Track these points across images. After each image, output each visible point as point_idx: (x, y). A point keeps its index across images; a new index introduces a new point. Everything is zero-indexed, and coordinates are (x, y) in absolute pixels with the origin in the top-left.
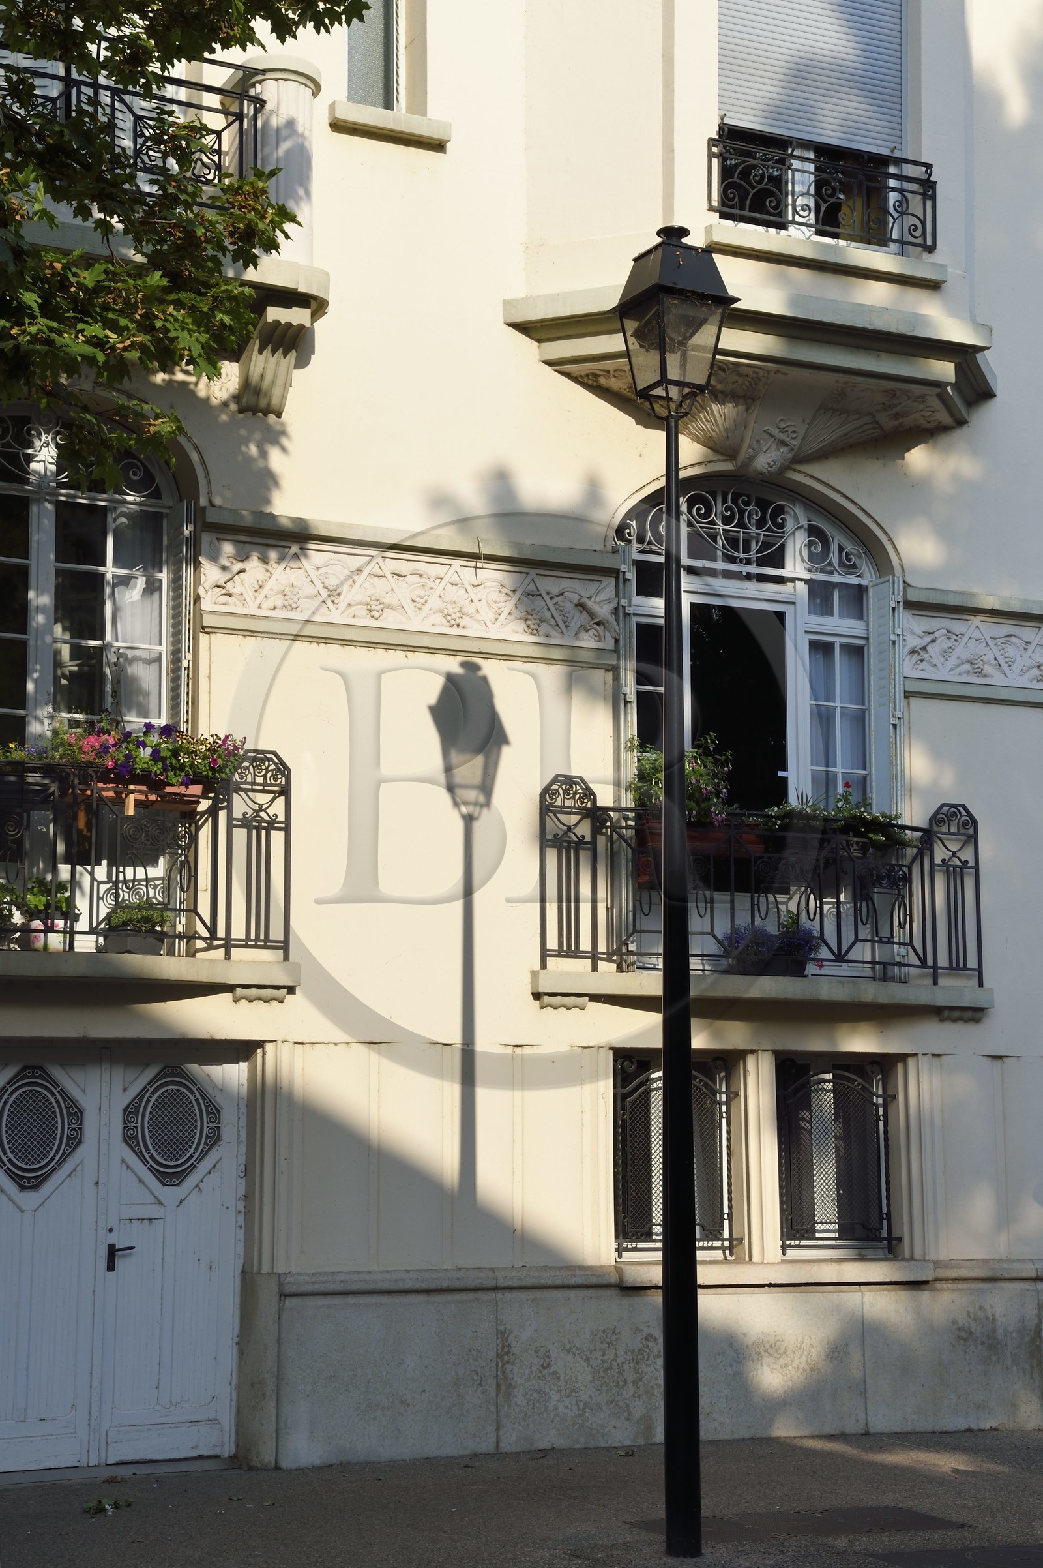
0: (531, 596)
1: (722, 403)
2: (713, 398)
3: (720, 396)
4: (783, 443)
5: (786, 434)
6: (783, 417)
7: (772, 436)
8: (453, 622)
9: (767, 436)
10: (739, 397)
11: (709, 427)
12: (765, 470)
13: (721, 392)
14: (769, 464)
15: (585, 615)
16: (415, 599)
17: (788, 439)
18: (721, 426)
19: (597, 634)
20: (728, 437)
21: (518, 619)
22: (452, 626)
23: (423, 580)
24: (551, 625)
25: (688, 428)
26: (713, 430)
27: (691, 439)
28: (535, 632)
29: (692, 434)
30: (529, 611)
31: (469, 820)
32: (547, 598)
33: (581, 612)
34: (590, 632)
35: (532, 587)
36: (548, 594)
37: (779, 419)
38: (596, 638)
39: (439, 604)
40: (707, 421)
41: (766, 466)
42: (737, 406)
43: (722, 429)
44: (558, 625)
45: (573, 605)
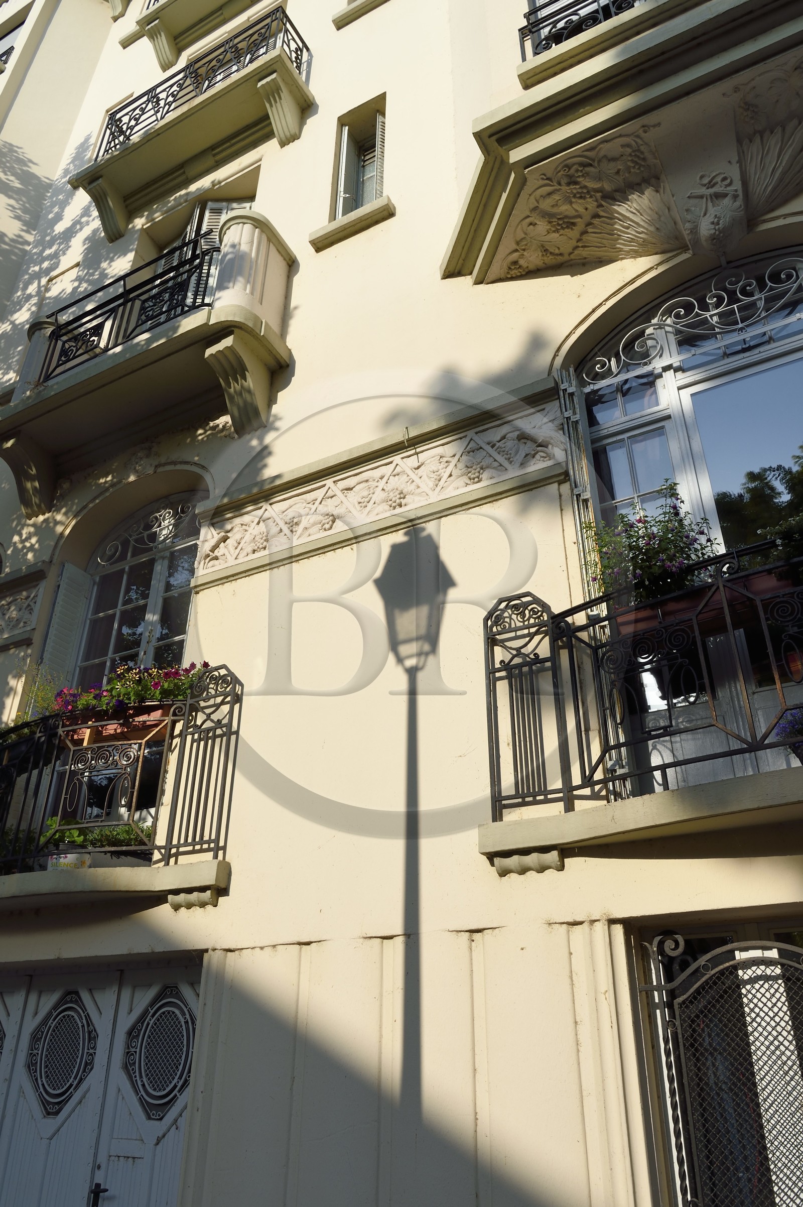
0: (471, 453)
1: (625, 199)
2: (611, 202)
3: (617, 195)
4: (718, 196)
5: (718, 186)
6: (701, 174)
7: (701, 197)
8: (394, 504)
9: (697, 201)
10: (639, 184)
11: (634, 233)
12: (713, 232)
13: (616, 191)
14: (713, 223)
15: (529, 443)
16: (360, 500)
17: (722, 189)
18: (642, 223)
19: (545, 455)
20: (657, 229)
21: (460, 476)
22: (394, 508)
23: (370, 483)
24: (494, 468)
25: (621, 250)
26: (640, 233)
27: (632, 257)
28: (476, 480)
29: (628, 252)
30: (468, 465)
31: (412, 673)
32: (488, 448)
33: (525, 443)
34: (537, 456)
35: (472, 445)
36: (488, 444)
37: (698, 178)
38: (547, 458)
39: (383, 495)
40: (628, 228)
41: (713, 226)
42: (643, 194)
43: (645, 225)
44: (501, 465)
45: (516, 442)
